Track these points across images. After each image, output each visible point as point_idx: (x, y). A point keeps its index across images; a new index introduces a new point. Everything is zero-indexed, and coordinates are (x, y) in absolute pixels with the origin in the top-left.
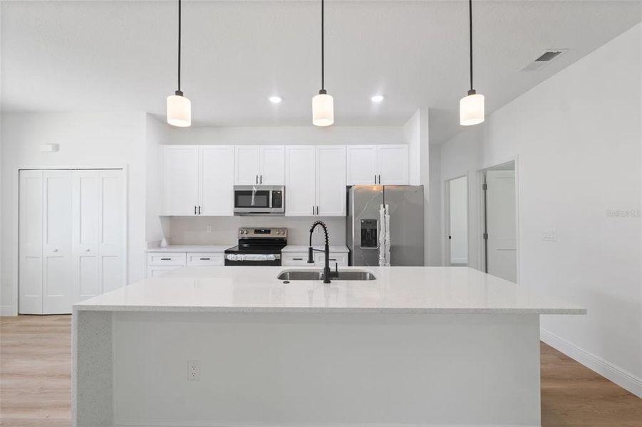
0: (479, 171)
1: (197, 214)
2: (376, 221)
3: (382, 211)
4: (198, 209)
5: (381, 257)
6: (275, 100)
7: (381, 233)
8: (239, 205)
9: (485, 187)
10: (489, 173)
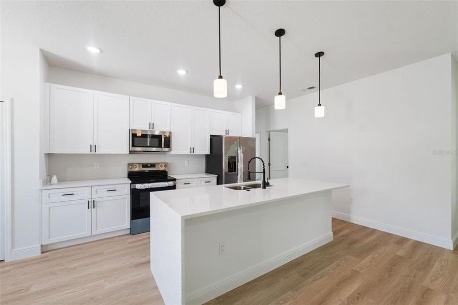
0: (267, 131)
1: (93, 152)
2: (235, 157)
3: (239, 151)
4: (93, 148)
5: (239, 177)
6: (182, 72)
7: (239, 164)
8: (135, 145)
9: (269, 140)
10: (271, 133)
